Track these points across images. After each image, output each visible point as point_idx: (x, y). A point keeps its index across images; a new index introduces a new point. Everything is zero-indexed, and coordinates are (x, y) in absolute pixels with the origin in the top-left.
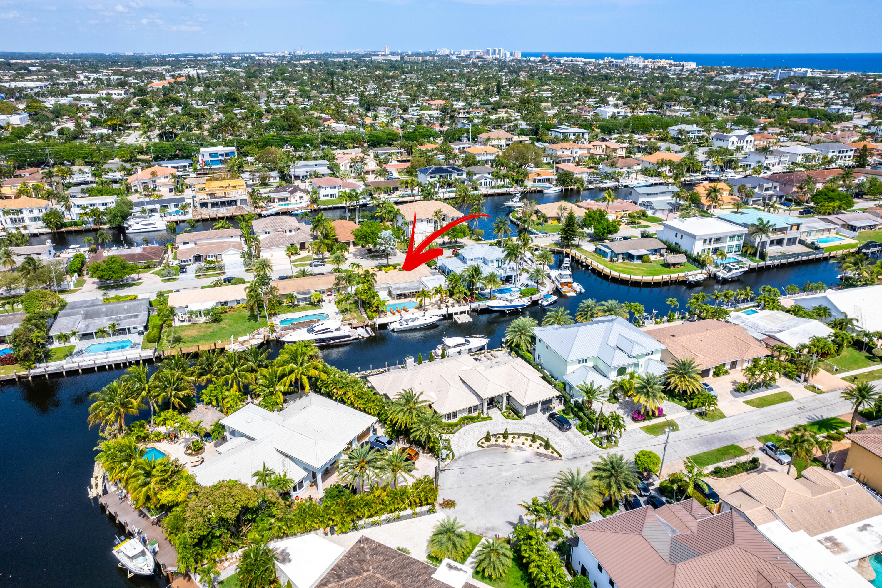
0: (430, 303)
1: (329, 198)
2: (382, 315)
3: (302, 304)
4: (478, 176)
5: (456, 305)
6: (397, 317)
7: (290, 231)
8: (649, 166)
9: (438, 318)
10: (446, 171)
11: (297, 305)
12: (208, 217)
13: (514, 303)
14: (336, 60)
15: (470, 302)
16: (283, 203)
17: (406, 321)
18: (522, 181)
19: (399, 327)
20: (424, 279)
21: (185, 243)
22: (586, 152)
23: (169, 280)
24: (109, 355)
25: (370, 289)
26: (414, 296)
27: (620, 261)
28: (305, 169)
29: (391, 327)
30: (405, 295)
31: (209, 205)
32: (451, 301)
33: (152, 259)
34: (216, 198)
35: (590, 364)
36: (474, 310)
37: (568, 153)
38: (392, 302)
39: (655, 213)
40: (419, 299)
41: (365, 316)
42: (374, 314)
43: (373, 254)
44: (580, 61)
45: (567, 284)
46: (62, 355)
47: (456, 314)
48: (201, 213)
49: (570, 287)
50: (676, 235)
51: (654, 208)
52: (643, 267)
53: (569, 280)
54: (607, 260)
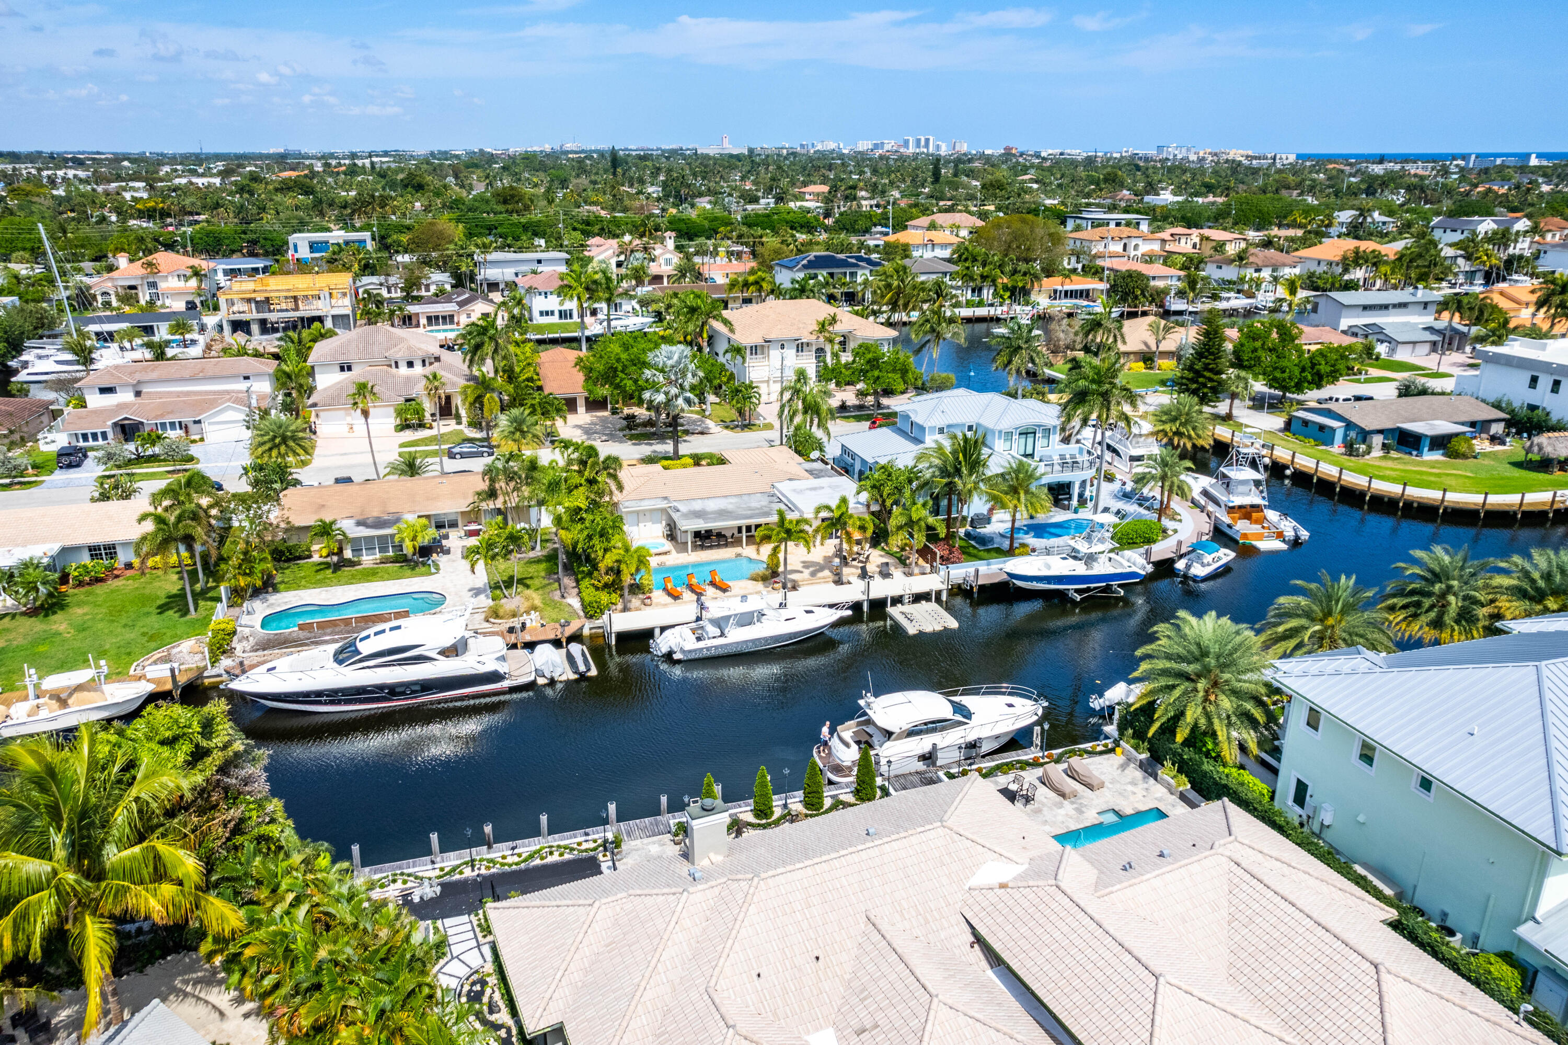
0: (806, 565)
1: (554, 319)
2: (635, 602)
3: (368, 559)
5: (897, 573)
6: (687, 609)
7: (410, 364)
9: (835, 615)
10: (844, 264)
11: (351, 563)
13: (1102, 567)
15: (945, 560)
17: (721, 623)
18: (1025, 292)
19: (691, 644)
20: (785, 487)
21: (103, 391)
25: (594, 505)
26: (751, 540)
27: (1377, 453)
28: (512, 269)
29: (662, 644)
30: (720, 535)
32: (876, 557)
34: (272, 310)
36: (958, 591)
37: (1117, 248)
38: (676, 558)
39: (1392, 351)
40: (767, 549)
41: (575, 602)
42: (604, 597)
43: (640, 430)
45: (1248, 512)
47: (897, 600)
49: (1261, 521)
50: (1534, 381)
51: (1389, 340)
52: (1461, 468)
53: (1254, 498)
54: (1337, 448)
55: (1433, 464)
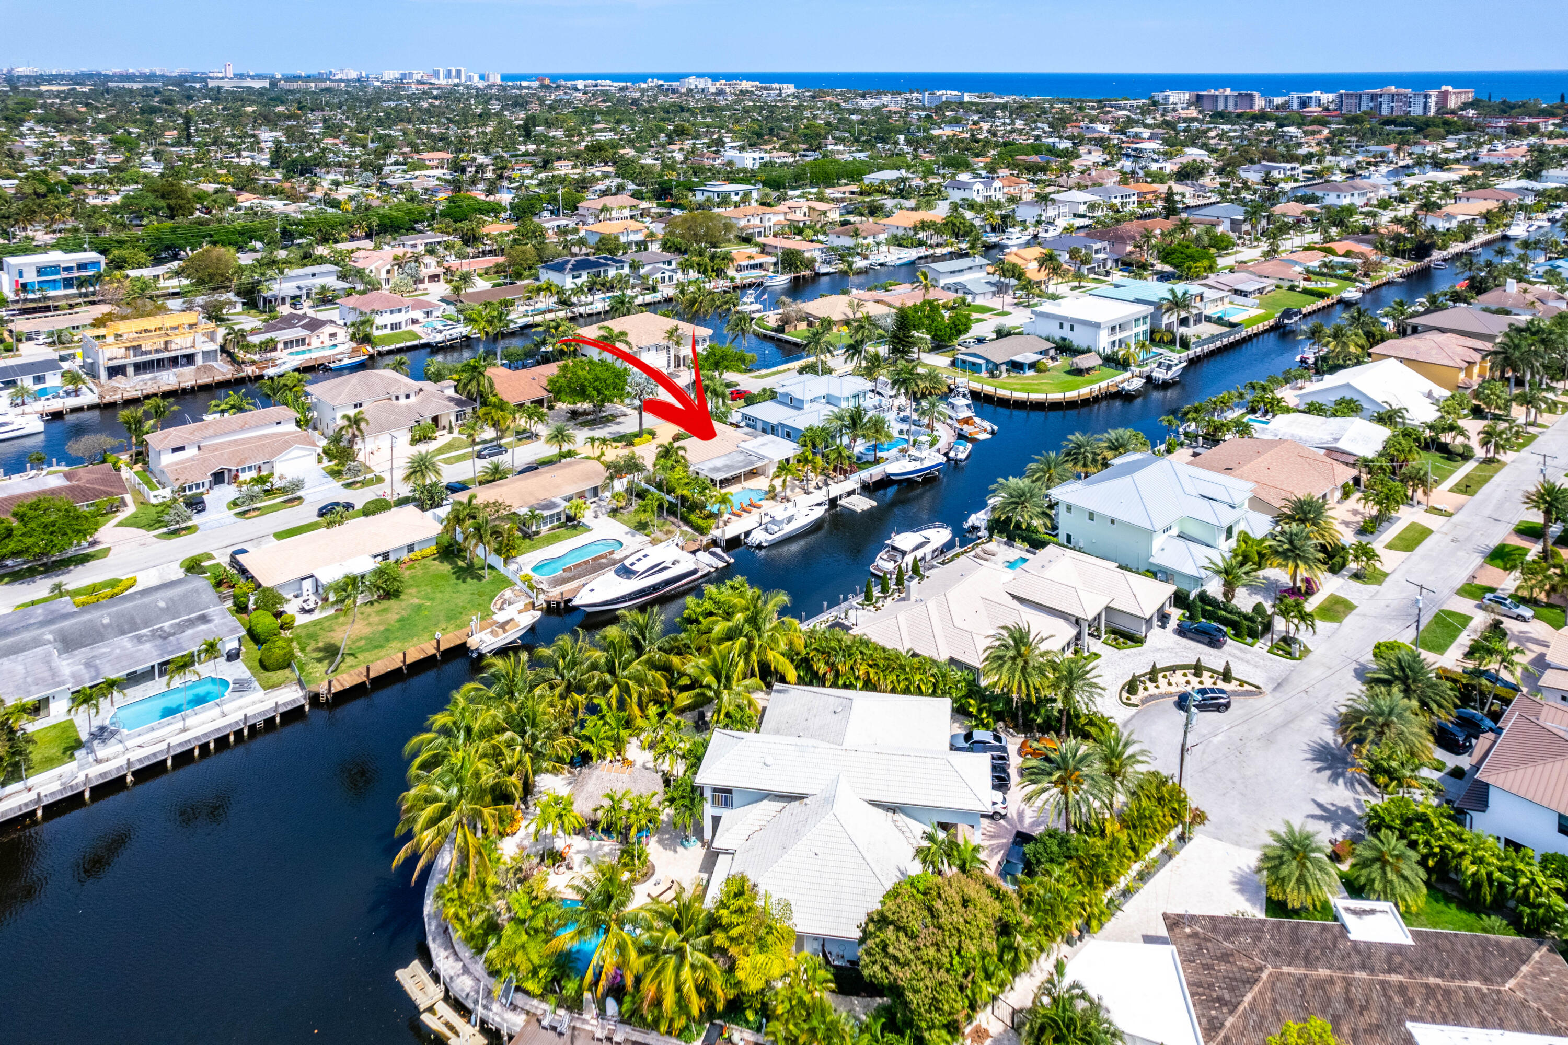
1: (388, 331)
2: (721, 523)
3: (544, 529)
4: (647, 268)
5: (832, 484)
7: (407, 396)
8: (900, 233)
9: (823, 510)
10: (597, 264)
11: (537, 533)
12: (139, 394)
13: (927, 464)
14: (127, 85)
15: (849, 473)
16: (295, 349)
18: (724, 271)
19: (768, 537)
20: (747, 447)
21: (175, 450)
22: (781, 218)
23: (175, 532)
24: (189, 722)
26: (747, 478)
27: (1005, 375)
28: (294, 284)
29: (752, 540)
31: (130, 371)
33: (108, 494)
34: (146, 353)
35: (1175, 531)
36: (865, 487)
39: (975, 299)
40: (776, 481)
42: (704, 524)
43: (580, 420)
44: (612, 86)
45: (966, 421)
46: (55, 751)
48: (115, 389)
49: (973, 424)
50: (1061, 326)
51: (971, 293)
52: (1044, 379)
53: (967, 413)
54: (984, 374)
55: (1032, 378)
